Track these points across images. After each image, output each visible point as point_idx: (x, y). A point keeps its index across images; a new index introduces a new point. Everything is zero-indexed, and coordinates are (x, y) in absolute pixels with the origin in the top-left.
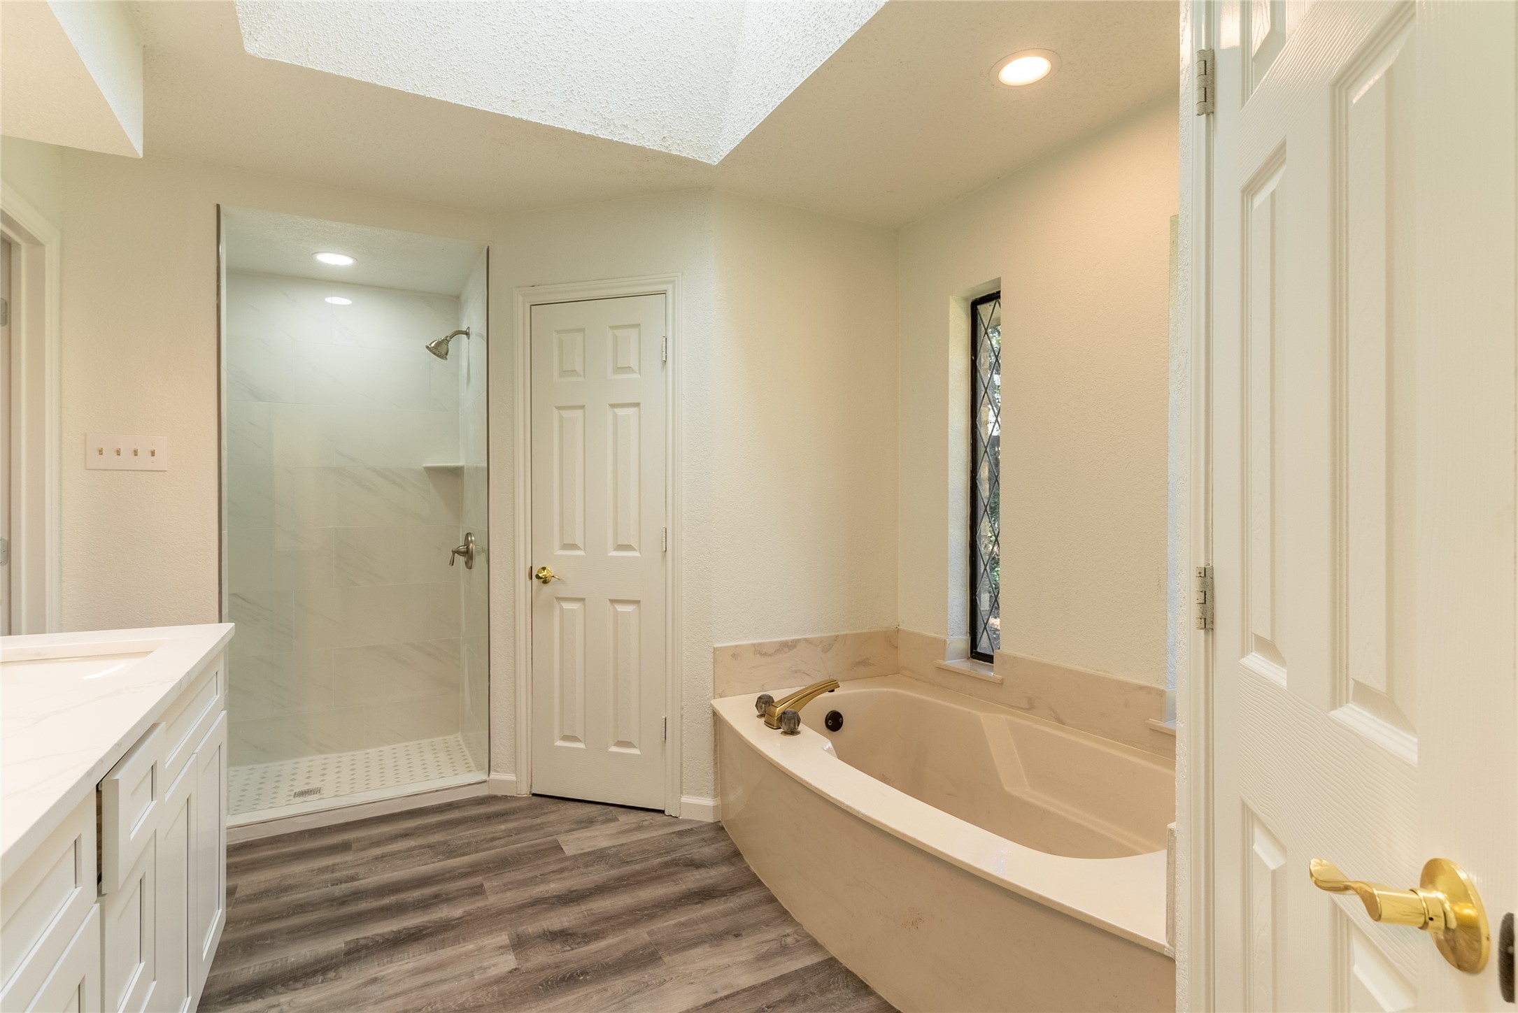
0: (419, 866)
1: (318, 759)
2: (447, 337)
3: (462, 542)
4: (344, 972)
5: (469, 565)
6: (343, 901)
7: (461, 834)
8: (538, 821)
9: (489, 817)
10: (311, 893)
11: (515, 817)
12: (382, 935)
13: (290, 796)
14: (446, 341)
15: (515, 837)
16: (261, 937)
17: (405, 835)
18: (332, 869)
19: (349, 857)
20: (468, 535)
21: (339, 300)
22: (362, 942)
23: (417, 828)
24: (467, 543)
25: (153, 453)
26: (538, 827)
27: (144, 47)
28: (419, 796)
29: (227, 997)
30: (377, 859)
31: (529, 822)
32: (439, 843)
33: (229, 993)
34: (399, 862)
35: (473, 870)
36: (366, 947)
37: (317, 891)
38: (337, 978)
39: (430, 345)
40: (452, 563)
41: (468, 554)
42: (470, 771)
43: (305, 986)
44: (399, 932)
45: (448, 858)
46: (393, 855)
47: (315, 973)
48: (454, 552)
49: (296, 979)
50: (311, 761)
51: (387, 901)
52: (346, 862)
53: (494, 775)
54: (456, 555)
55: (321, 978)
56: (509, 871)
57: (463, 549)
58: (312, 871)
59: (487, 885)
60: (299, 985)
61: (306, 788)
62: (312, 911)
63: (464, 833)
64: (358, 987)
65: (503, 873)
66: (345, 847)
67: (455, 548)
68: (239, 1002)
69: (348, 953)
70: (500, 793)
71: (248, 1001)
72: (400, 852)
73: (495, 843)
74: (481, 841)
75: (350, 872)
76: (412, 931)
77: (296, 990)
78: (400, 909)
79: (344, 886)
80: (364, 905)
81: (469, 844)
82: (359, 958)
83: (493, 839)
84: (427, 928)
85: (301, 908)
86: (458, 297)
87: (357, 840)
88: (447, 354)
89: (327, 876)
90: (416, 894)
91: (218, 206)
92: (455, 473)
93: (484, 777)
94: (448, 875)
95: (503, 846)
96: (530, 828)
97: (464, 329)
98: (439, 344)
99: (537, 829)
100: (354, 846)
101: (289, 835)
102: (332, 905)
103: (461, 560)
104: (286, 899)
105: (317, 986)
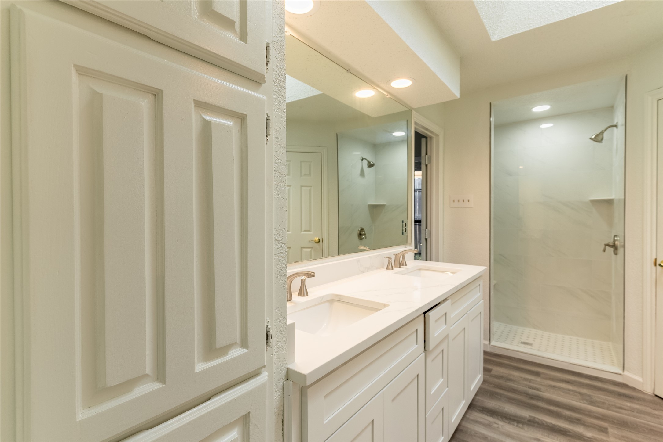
0: (572, 400)
1: (533, 331)
2: (602, 131)
3: (612, 240)
4: (526, 428)
5: (616, 253)
6: (532, 397)
7: (600, 396)
8: (656, 412)
9: (620, 395)
10: (519, 386)
11: (639, 402)
12: (546, 422)
13: (519, 342)
14: (602, 133)
15: (635, 414)
16: (497, 394)
17: (568, 382)
18: (530, 381)
19: (538, 379)
20: (615, 236)
21: (545, 126)
22: (537, 420)
23: (575, 381)
24: (614, 241)
25: (469, 201)
26: (655, 416)
27: (460, 58)
28: (578, 366)
29: (481, 409)
30: (551, 386)
31: (649, 410)
32: (586, 394)
33: (482, 408)
34: (562, 394)
35: (603, 418)
36: (538, 423)
37: (521, 387)
38: (522, 428)
39: (592, 137)
40: (604, 251)
41: (614, 247)
42: (613, 365)
43: (509, 423)
44: (555, 425)
45: (590, 404)
46: (559, 388)
47: (514, 420)
48: (606, 245)
49: (506, 418)
50: (530, 330)
51: (552, 408)
52: (536, 381)
53: (626, 373)
54: (607, 247)
55: (516, 424)
56: (627, 431)
57: (611, 244)
58: (521, 377)
59: (610, 430)
60: (507, 421)
61: (526, 341)
62: (518, 394)
63: (602, 396)
64: (531, 438)
65: (623, 429)
66: (537, 374)
67: (606, 242)
68: (485, 414)
69: (529, 421)
70: (631, 385)
71: (488, 416)
72: (563, 388)
73: (621, 410)
74: (612, 405)
75: (538, 386)
76: (562, 429)
77: (505, 422)
78: (558, 415)
79: (533, 391)
80: (540, 404)
81: (604, 403)
82: (534, 426)
83: (620, 408)
84: (570, 432)
85: (514, 391)
86: (612, 107)
87: (544, 374)
88: (602, 139)
89: (527, 383)
90: (567, 413)
91: (490, 104)
92: (610, 202)
93: (620, 372)
94: (587, 413)
95: (626, 414)
96: (649, 414)
97: (615, 124)
98: (597, 135)
99: (654, 417)
100: (542, 375)
101: (515, 358)
102: (527, 396)
103: (610, 250)
104: (509, 384)
105: (514, 426)
